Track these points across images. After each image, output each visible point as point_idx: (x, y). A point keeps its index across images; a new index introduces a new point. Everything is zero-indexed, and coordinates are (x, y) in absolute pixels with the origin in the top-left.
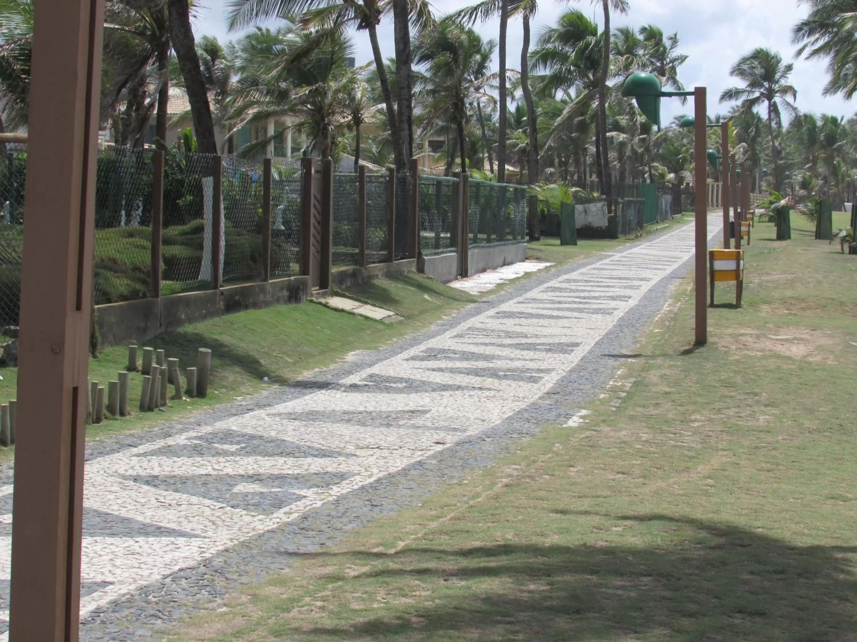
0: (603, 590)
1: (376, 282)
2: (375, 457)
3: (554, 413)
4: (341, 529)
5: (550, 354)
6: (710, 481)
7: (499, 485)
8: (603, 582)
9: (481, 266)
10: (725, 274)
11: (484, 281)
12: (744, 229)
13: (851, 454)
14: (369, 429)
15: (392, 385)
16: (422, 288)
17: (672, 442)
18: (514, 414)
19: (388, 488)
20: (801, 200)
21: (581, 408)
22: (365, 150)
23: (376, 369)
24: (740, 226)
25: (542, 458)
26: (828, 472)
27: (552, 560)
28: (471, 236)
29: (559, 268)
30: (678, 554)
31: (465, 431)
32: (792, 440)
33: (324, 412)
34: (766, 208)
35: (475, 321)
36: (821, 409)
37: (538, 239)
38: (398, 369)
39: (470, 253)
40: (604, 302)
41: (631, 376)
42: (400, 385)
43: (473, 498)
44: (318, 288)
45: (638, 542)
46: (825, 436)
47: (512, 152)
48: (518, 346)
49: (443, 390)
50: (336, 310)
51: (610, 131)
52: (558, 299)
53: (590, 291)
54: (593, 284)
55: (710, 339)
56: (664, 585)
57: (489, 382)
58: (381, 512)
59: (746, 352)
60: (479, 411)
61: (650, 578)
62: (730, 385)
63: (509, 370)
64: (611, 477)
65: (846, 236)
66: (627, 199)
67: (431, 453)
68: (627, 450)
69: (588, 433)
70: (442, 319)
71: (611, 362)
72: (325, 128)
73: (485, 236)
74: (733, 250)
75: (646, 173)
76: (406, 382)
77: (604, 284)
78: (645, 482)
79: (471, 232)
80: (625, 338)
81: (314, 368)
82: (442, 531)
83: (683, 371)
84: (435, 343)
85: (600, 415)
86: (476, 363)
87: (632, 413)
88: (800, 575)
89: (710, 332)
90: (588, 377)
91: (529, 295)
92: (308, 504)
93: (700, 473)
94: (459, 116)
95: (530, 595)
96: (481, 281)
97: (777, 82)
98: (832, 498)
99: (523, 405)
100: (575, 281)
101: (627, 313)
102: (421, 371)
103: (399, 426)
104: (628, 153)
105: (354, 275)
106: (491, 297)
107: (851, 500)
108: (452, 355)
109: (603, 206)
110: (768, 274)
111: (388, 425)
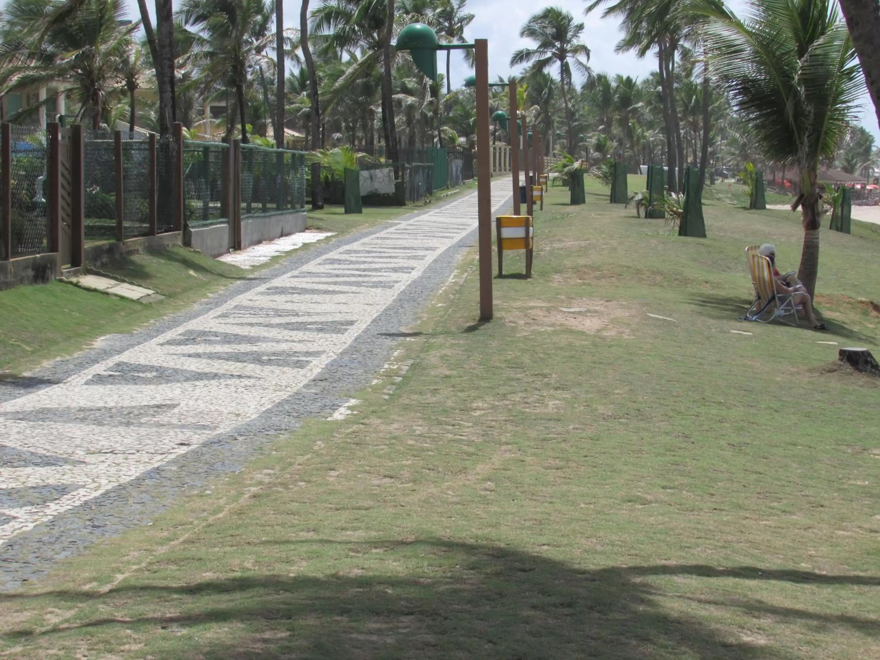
0: (354, 636)
1: (135, 258)
2: (106, 465)
3: (319, 404)
4: (51, 559)
5: (321, 335)
6: (489, 484)
7: (246, 496)
8: (354, 624)
9: (256, 237)
10: (514, 242)
11: (257, 254)
12: (536, 193)
13: (651, 444)
14: (105, 429)
15: (141, 375)
16: (187, 264)
17: (450, 436)
18: (273, 407)
19: (116, 503)
20: (596, 162)
21: (350, 397)
22: (142, 117)
23: (125, 357)
24: (532, 190)
25: (300, 459)
26: (625, 468)
27: (295, 595)
28: (244, 205)
29: (341, 238)
30: (447, 583)
31: (215, 428)
32: (584, 430)
33: (57, 409)
34: (560, 172)
35: (243, 299)
36: (616, 391)
37: (321, 208)
38: (149, 356)
39: (242, 223)
40: (385, 274)
41: (409, 357)
42: (149, 375)
43: (215, 512)
44: (69, 266)
45: (400, 569)
46: (621, 423)
47: (296, 117)
48: (288, 326)
49: (197, 380)
50: (88, 289)
51: (397, 93)
52: (336, 272)
53: (371, 263)
54: (374, 255)
55: (497, 314)
56: (429, 627)
57: (251, 368)
58: (103, 535)
59: (535, 327)
60: (234, 404)
61: (411, 617)
62: (517, 366)
63: (274, 354)
64: (377, 482)
65: (642, 200)
66: (414, 164)
67: (173, 456)
68: (398, 447)
69: (355, 427)
70: (207, 297)
71: (389, 342)
72: (95, 94)
73: (260, 205)
74: (523, 215)
75: (435, 137)
76: (157, 370)
77: (387, 255)
78: (415, 487)
79: (244, 201)
80: (405, 314)
81: (56, 356)
82: (169, 560)
83: (466, 350)
84: (194, 325)
85: (370, 405)
86: (238, 347)
87: (406, 402)
88: (591, 608)
89: (497, 305)
90: (360, 359)
91: (305, 268)
92: (16, 527)
93: (478, 474)
94: (238, 80)
95: (264, 646)
96: (255, 254)
97: (569, 42)
98: (629, 501)
99: (284, 395)
100: (355, 252)
101: (409, 286)
102: (175, 357)
103: (141, 425)
104: (417, 116)
105: (111, 250)
106: (264, 272)
107: (651, 502)
108: (214, 338)
109: (390, 171)
110: (559, 240)
111: (128, 424)
